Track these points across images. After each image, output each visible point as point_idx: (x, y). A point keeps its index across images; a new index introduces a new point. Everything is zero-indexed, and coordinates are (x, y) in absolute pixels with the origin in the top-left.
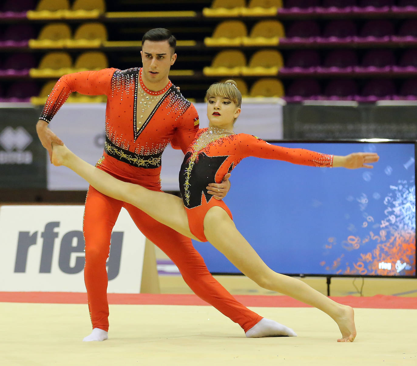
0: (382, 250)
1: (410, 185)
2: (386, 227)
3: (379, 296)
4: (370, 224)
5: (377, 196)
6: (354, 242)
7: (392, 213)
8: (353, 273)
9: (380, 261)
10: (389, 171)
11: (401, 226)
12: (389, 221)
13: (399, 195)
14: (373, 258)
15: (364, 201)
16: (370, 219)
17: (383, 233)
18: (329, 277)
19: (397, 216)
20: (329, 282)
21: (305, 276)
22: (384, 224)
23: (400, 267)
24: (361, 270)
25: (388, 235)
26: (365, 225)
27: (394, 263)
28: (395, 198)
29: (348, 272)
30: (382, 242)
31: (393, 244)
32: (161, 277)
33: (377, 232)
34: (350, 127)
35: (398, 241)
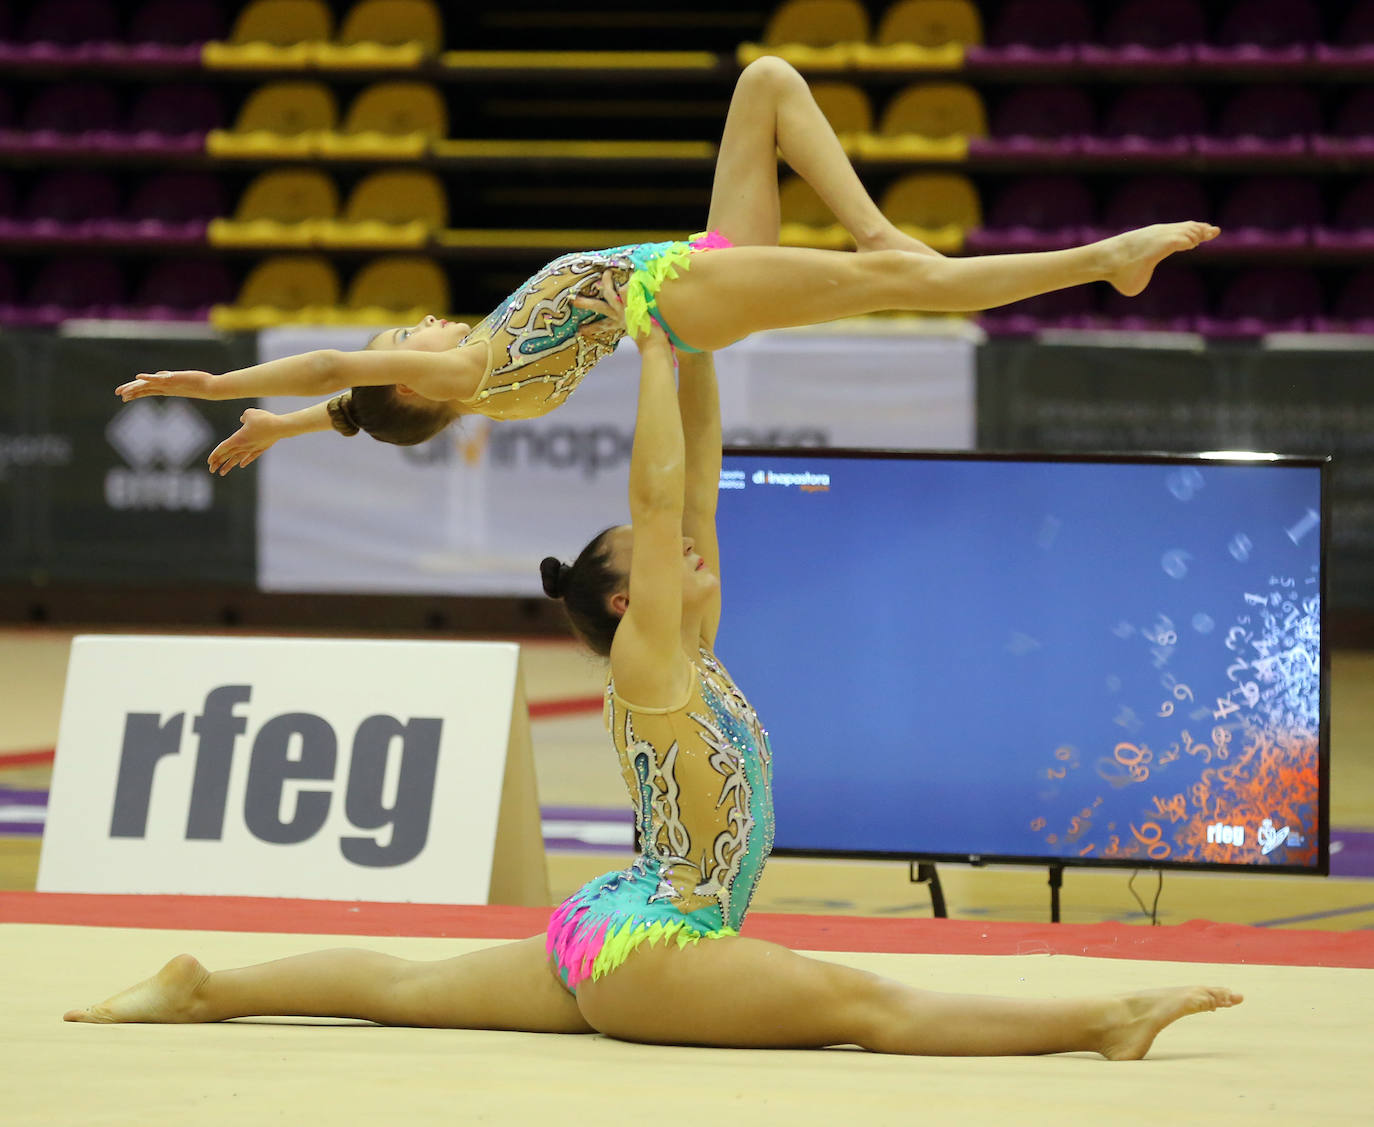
0: (1216, 785)
1: (1304, 593)
2: (1231, 717)
3: (1199, 925)
4: (1182, 707)
5: (1203, 623)
6: (1134, 761)
7: (1249, 675)
8: (1129, 853)
9: (1209, 819)
10: (1241, 547)
11: (1276, 715)
12: (1239, 699)
13: (1270, 620)
14: (1191, 810)
15: (1165, 637)
16: (1183, 691)
17: (1221, 736)
18: (1057, 867)
19: (1263, 686)
20: (1055, 882)
21: (984, 860)
22: (1225, 708)
23: (1272, 838)
24: (1152, 848)
25: (1238, 743)
26: (1167, 710)
27: (1252, 827)
28: (1258, 630)
29: (1113, 851)
30: (1216, 763)
31: (1250, 769)
32: (554, 857)
33: (1203, 732)
34: (1182, 413)
35: (1267, 762)
